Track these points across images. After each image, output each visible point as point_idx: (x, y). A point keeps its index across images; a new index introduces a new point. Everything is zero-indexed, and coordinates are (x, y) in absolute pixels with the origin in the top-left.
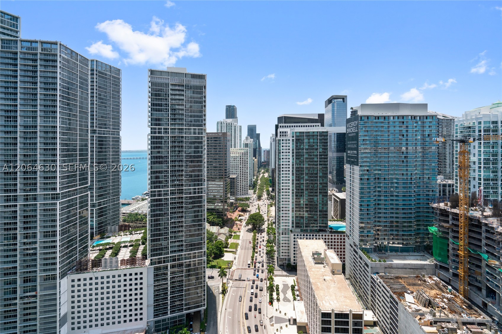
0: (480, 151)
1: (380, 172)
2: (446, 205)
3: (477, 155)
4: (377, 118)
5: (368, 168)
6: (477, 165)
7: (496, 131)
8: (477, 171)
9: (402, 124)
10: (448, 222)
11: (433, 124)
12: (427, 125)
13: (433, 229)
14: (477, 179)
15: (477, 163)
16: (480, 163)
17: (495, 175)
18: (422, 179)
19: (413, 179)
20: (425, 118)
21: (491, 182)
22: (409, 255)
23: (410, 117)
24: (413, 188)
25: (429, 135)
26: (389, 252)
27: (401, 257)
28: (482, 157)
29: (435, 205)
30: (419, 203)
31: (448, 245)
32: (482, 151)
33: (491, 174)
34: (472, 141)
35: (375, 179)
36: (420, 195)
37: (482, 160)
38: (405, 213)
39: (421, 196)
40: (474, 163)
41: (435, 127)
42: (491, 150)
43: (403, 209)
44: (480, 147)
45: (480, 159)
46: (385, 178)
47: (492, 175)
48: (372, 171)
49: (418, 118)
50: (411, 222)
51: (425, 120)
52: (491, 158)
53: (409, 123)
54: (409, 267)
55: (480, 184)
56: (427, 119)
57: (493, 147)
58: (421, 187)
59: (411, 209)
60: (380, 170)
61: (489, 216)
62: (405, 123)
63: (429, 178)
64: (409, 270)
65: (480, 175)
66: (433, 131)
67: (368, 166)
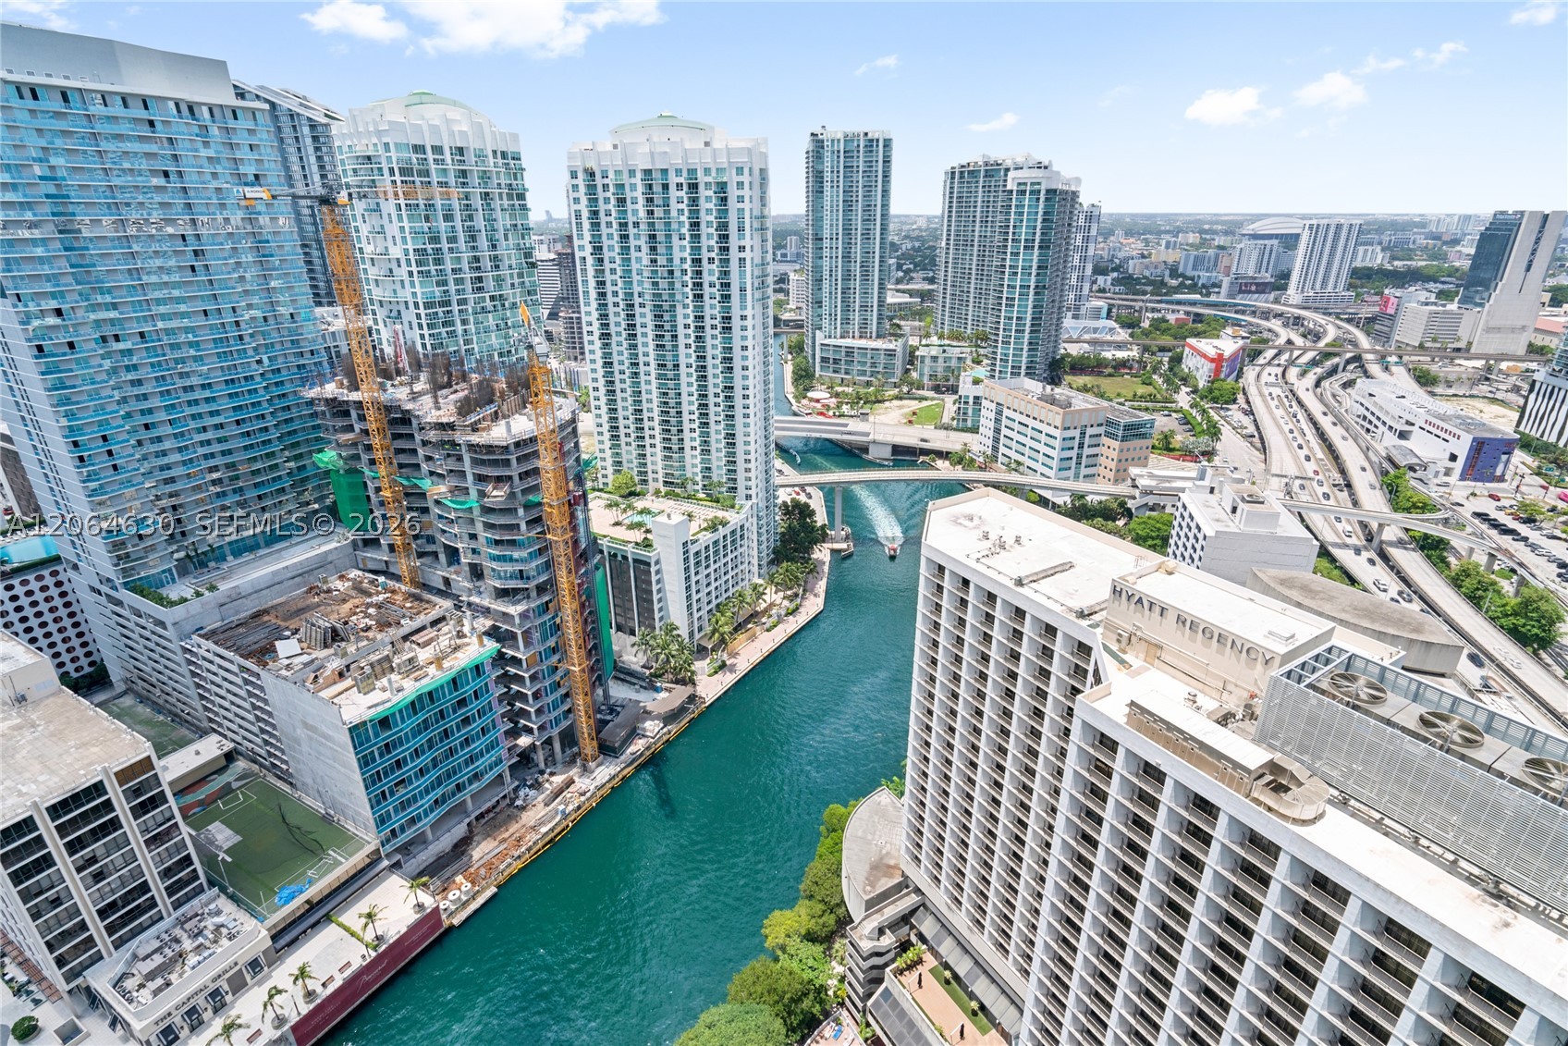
0: (402, 228)
1: (113, 314)
2: (341, 385)
3: (398, 240)
4: (27, 93)
5: (54, 304)
6: (405, 269)
7: (427, 173)
8: (407, 284)
9: (147, 127)
10: (350, 428)
11: (261, 140)
12: (242, 139)
13: (328, 457)
14: (411, 306)
15: (403, 263)
16: (408, 261)
17: (444, 292)
18: (271, 321)
19: (243, 326)
20: (229, 114)
21: (440, 310)
22: (292, 546)
23: (171, 105)
24: (250, 353)
25: (257, 176)
26: (230, 558)
27: (268, 559)
28: (410, 247)
29: (312, 393)
30: (284, 395)
31: (365, 483)
32: (407, 230)
33: (436, 289)
34: (346, 199)
35: (104, 339)
36: (279, 370)
37: (411, 252)
38: (248, 434)
39: (284, 372)
40: (398, 260)
41: (269, 150)
42: (426, 225)
43: (238, 422)
44: (400, 218)
45: (406, 252)
46: (142, 335)
47: (437, 291)
48: (80, 313)
49: (205, 110)
50: (271, 455)
51: (231, 123)
52: (429, 247)
53: (174, 128)
54: (290, 575)
55: (418, 316)
56: (236, 118)
57: (427, 219)
58: (278, 347)
59: (263, 416)
60: (115, 306)
61: (421, 394)
62: (159, 126)
63: (292, 314)
64: (291, 582)
65: (414, 294)
66: (266, 163)
67: (53, 295)
